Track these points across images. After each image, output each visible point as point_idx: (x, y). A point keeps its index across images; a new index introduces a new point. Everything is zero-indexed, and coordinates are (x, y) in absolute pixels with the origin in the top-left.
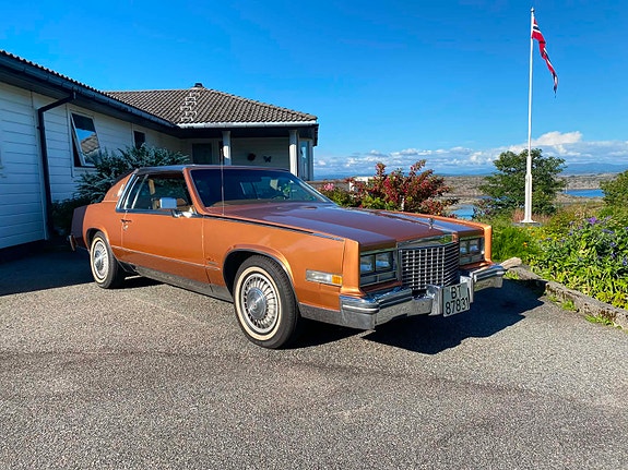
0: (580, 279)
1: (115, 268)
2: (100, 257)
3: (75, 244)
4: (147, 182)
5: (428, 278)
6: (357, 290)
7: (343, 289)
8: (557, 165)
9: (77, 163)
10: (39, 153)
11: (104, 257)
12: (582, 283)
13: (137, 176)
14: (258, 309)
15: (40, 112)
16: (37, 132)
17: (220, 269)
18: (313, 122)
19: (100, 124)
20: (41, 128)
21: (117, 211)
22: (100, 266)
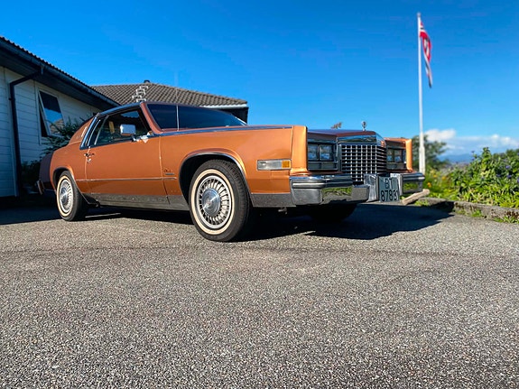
0: (484, 194)
1: (79, 202)
2: (66, 194)
3: (42, 189)
4: (107, 124)
5: (364, 168)
6: (305, 170)
7: (292, 171)
8: (441, 147)
9: (44, 133)
10: (10, 121)
11: (70, 193)
12: (486, 198)
13: (99, 118)
14: (212, 207)
15: (12, 86)
16: (8, 103)
17: (177, 178)
18: (244, 105)
19: (64, 103)
20: (12, 100)
21: (81, 149)
22: (65, 201)
